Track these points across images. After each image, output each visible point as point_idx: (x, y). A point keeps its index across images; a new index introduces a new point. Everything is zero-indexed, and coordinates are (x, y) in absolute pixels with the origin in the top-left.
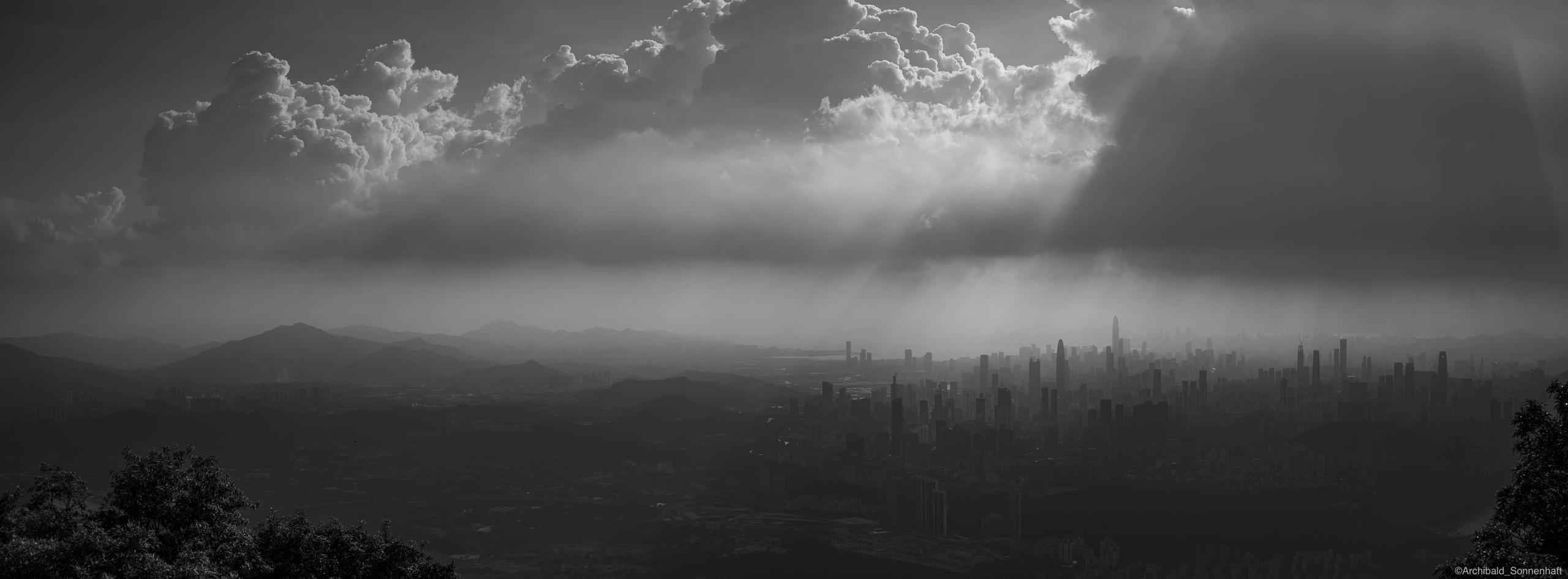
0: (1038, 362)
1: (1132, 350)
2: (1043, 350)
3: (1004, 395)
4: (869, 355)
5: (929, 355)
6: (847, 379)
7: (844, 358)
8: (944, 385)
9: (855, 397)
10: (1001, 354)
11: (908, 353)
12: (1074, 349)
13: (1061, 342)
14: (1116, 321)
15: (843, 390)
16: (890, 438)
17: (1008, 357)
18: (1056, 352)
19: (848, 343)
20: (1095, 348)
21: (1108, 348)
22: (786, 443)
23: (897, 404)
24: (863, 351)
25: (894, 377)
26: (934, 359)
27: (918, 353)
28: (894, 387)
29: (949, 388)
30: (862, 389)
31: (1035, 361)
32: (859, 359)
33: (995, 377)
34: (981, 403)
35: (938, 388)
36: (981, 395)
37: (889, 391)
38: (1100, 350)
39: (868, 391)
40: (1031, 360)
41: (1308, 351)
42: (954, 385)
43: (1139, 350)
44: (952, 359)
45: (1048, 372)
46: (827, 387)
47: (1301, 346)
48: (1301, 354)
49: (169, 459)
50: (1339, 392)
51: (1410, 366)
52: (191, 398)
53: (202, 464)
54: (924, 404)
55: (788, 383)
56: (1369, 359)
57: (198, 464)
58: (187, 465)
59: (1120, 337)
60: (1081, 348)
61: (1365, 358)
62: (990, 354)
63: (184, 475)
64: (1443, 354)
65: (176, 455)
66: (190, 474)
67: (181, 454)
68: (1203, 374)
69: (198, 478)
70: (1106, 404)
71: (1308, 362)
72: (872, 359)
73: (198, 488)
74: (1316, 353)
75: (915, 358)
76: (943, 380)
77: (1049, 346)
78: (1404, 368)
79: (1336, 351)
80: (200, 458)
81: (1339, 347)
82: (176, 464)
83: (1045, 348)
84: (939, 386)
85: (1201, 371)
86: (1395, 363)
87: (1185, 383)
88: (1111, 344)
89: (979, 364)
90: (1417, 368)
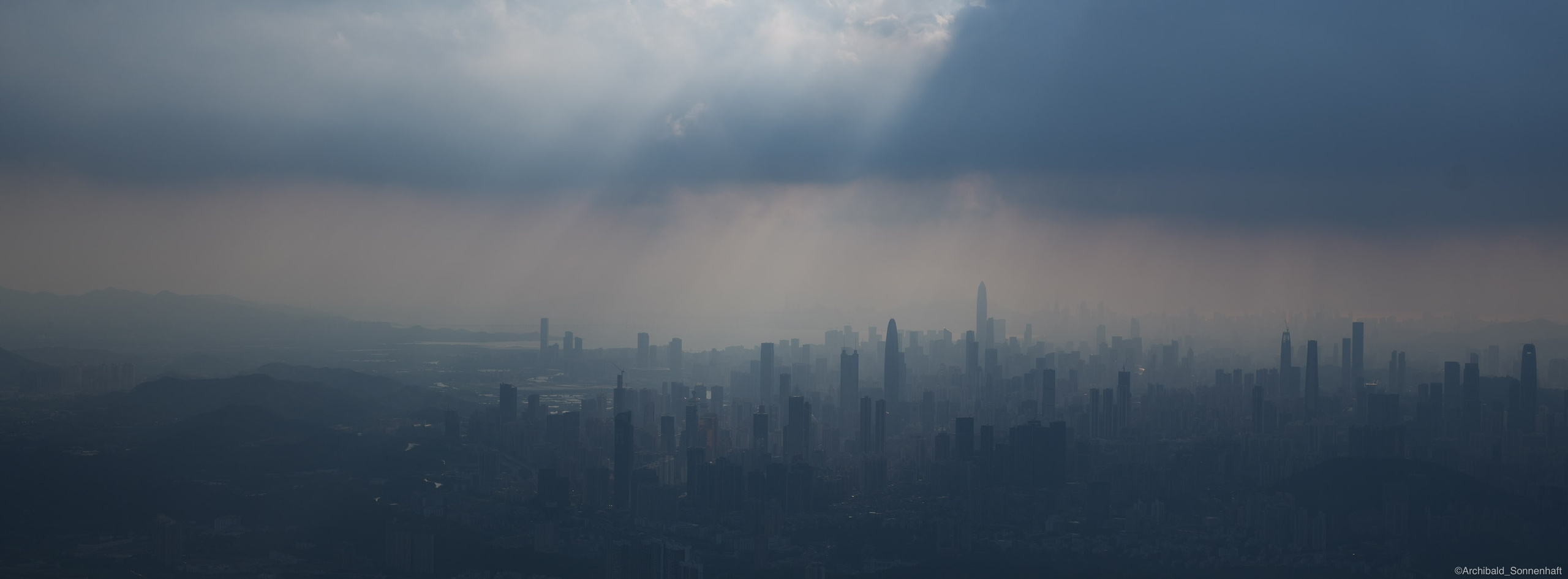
0: (856, 355)
1: (1008, 337)
2: (864, 337)
3: (799, 408)
4: (579, 341)
5: (676, 343)
6: (541, 379)
7: (536, 345)
8: (700, 391)
9: (554, 410)
10: (795, 341)
11: (643, 338)
12: (914, 335)
13: (892, 323)
14: (982, 289)
15: (533, 398)
16: (612, 477)
17: (807, 347)
18: (884, 339)
19: (544, 322)
20: (947, 334)
21: (970, 334)
22: (438, 485)
23: (623, 422)
24: (568, 336)
25: (620, 378)
26: (685, 348)
27: (660, 339)
28: (619, 393)
29: (709, 395)
30: (567, 396)
31: (851, 353)
32: (561, 347)
33: (785, 379)
34: (761, 422)
35: (691, 396)
36: (762, 408)
37: (610, 401)
38: (956, 337)
39: (576, 400)
40: (844, 351)
41: (1299, 343)
43: (1020, 337)
44: (714, 350)
45: (871, 372)
46: (508, 393)
47: (1287, 334)
48: (1286, 346)
50: (1351, 409)
51: (1472, 368)
54: (667, 422)
55: (443, 386)
56: (1402, 355)
59: (989, 316)
60: (925, 333)
61: (1394, 353)
62: (776, 342)
64: (1529, 349)
68: (1124, 378)
70: (964, 424)
71: (1299, 359)
72: (583, 348)
74: (1313, 346)
75: (654, 347)
76: (699, 384)
77: (872, 330)
78: (1462, 371)
79: (1346, 341)
81: (1349, 334)
83: (867, 334)
84: (694, 393)
85: (1120, 373)
86: (1447, 363)
87: (1094, 392)
88: (974, 328)
89: (759, 359)
90: (1484, 371)
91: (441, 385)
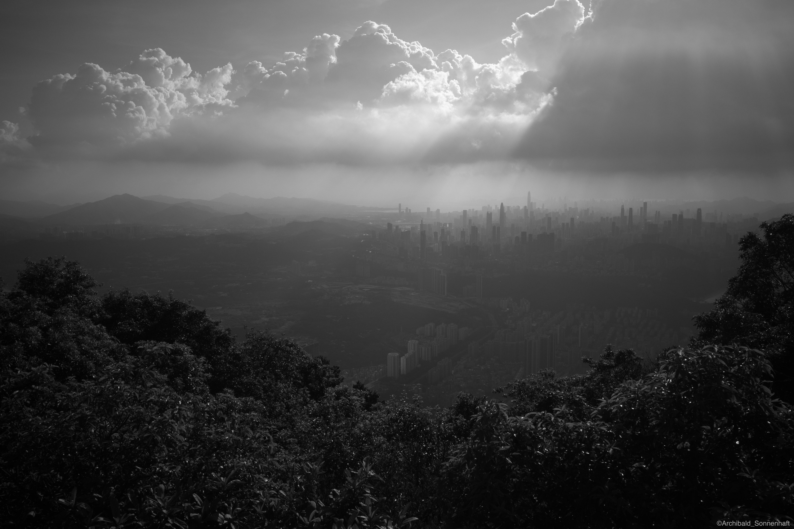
0: (491, 213)
1: (537, 208)
2: (494, 208)
3: (474, 229)
4: (410, 210)
5: (438, 210)
6: (399, 221)
7: (398, 211)
8: (445, 224)
9: (403, 230)
10: (473, 209)
11: (428, 209)
12: (508, 207)
13: (502, 204)
14: (529, 193)
15: (397, 227)
17: (476, 211)
18: (500, 208)
19: (400, 205)
20: (519, 207)
21: (525, 207)
22: (370, 252)
23: (423, 233)
24: (407, 209)
25: (422, 221)
26: (441, 212)
27: (433, 209)
28: (422, 225)
29: (448, 226)
30: (407, 226)
31: (490, 213)
32: (405, 212)
33: (470, 221)
34: (463, 233)
35: (443, 226)
36: (463, 229)
37: (419, 227)
38: (521, 208)
39: (409, 227)
40: (488, 212)
41: (626, 208)
42: (450, 224)
43: (541, 207)
44: (449, 212)
45: (496, 218)
46: (390, 225)
47: (623, 206)
48: (623, 210)
49: (52, 263)
50: (643, 229)
51: (681, 216)
52: (66, 232)
53: (71, 265)
54: (436, 233)
56: (659, 212)
57: (68, 265)
58: (63, 266)
59: (531, 201)
60: (512, 207)
61: (656, 212)
62: (468, 210)
63: (61, 271)
64: (699, 210)
65: (56, 261)
66: (64, 271)
67: (59, 260)
68: (572, 219)
69: (69, 272)
70: (524, 234)
71: (627, 214)
72: (411, 212)
73: (69, 278)
74: (631, 210)
75: (432, 212)
76: (445, 222)
77: (496, 206)
78: (678, 217)
79: (641, 208)
80: (70, 262)
81: (642, 206)
82: (56, 266)
83: (495, 207)
84: (443, 225)
85: (571, 218)
86: (673, 214)
87: (563, 224)
88: (527, 205)
89: (462, 214)
90: (685, 217)
91: (371, 223)
